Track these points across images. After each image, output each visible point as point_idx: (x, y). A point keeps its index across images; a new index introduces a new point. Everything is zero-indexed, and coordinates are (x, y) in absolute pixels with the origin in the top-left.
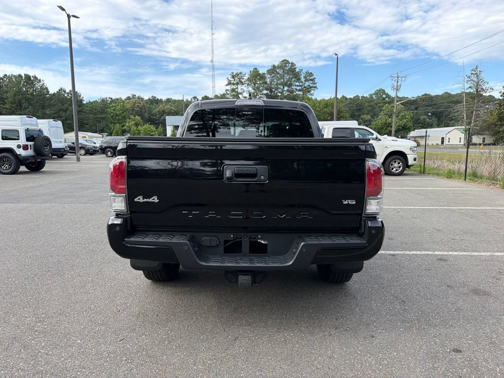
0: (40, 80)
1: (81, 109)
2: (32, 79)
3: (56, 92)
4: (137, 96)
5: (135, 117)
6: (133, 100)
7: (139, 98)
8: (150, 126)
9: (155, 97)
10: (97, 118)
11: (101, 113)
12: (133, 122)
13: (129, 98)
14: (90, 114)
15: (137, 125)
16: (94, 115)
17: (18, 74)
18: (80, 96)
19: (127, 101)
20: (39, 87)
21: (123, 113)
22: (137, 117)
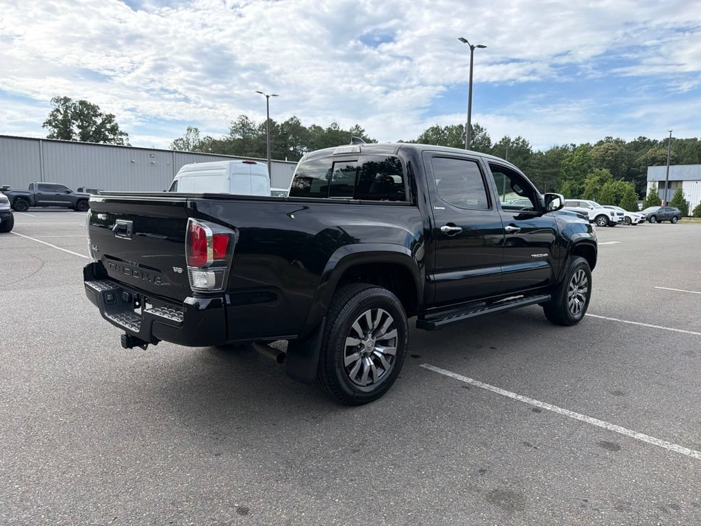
0: (482, 129)
1: (526, 162)
2: (474, 128)
3: (498, 143)
4: (614, 138)
5: (601, 170)
6: (605, 145)
7: (617, 142)
8: (623, 182)
9: (644, 138)
10: (547, 173)
11: (552, 166)
12: (597, 178)
13: (601, 143)
14: (537, 168)
15: (602, 181)
16: (541, 169)
17: (459, 124)
18: (527, 145)
19: (598, 147)
20: (480, 138)
21: (583, 164)
22: (604, 170)
